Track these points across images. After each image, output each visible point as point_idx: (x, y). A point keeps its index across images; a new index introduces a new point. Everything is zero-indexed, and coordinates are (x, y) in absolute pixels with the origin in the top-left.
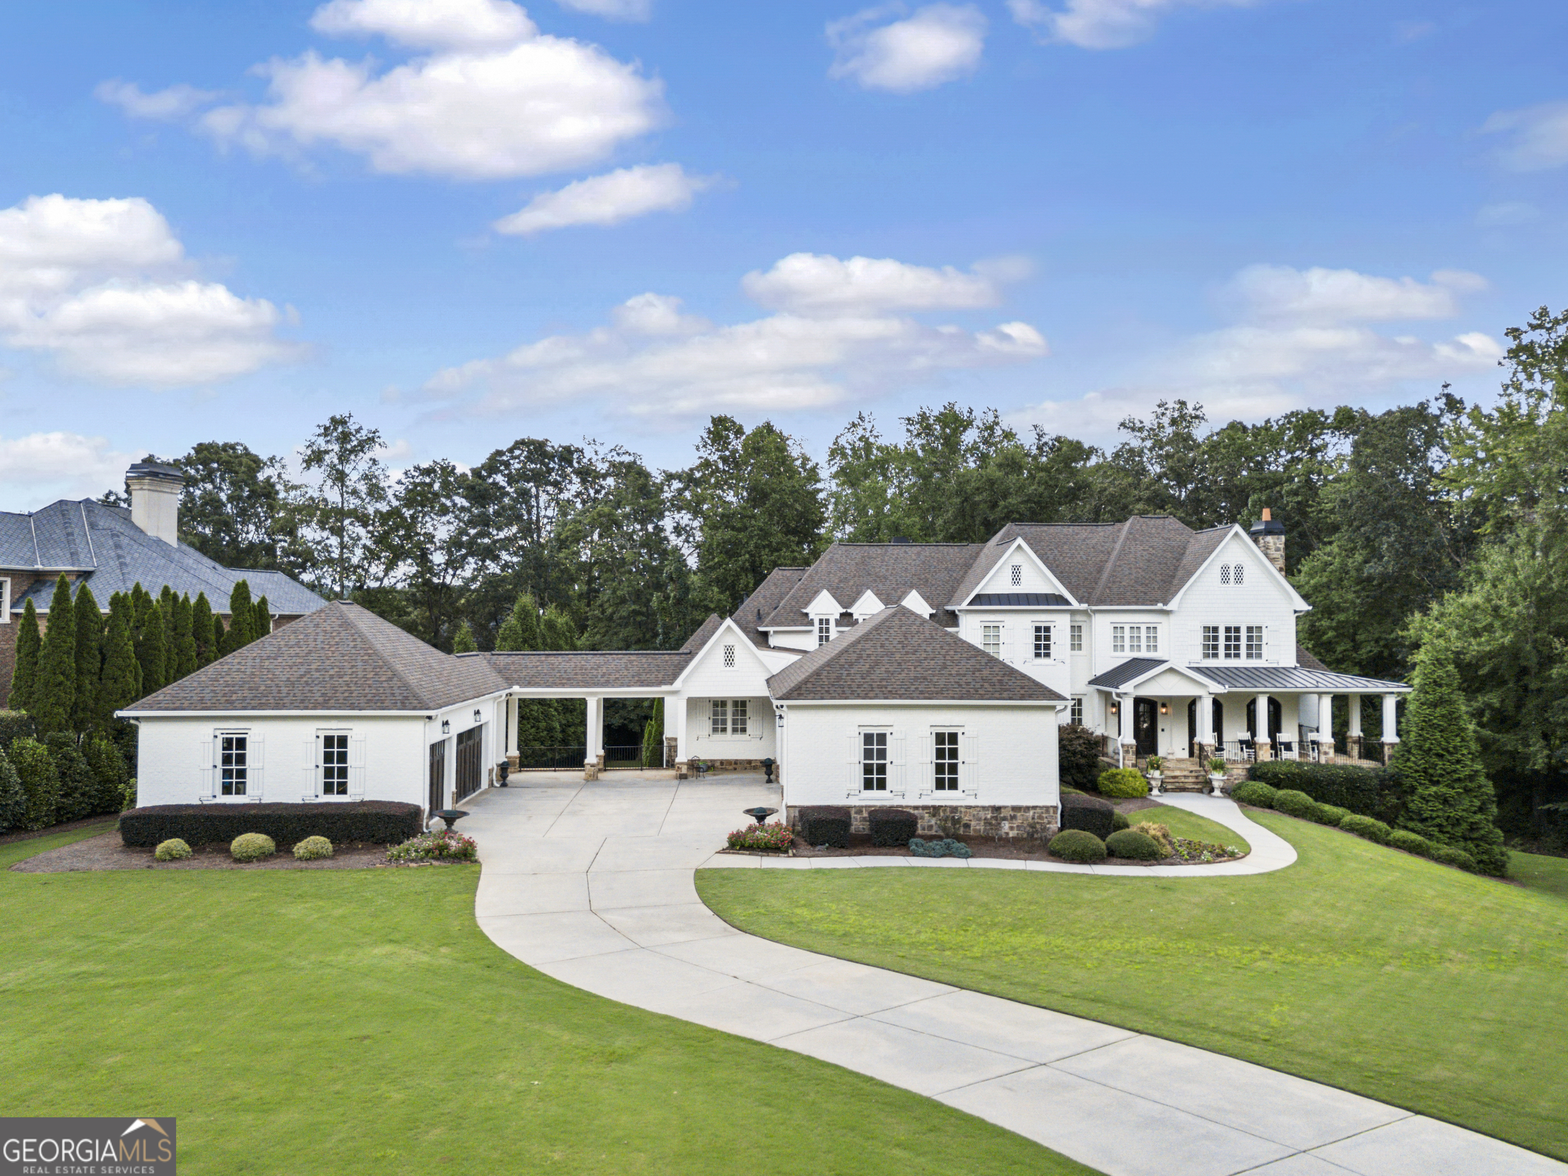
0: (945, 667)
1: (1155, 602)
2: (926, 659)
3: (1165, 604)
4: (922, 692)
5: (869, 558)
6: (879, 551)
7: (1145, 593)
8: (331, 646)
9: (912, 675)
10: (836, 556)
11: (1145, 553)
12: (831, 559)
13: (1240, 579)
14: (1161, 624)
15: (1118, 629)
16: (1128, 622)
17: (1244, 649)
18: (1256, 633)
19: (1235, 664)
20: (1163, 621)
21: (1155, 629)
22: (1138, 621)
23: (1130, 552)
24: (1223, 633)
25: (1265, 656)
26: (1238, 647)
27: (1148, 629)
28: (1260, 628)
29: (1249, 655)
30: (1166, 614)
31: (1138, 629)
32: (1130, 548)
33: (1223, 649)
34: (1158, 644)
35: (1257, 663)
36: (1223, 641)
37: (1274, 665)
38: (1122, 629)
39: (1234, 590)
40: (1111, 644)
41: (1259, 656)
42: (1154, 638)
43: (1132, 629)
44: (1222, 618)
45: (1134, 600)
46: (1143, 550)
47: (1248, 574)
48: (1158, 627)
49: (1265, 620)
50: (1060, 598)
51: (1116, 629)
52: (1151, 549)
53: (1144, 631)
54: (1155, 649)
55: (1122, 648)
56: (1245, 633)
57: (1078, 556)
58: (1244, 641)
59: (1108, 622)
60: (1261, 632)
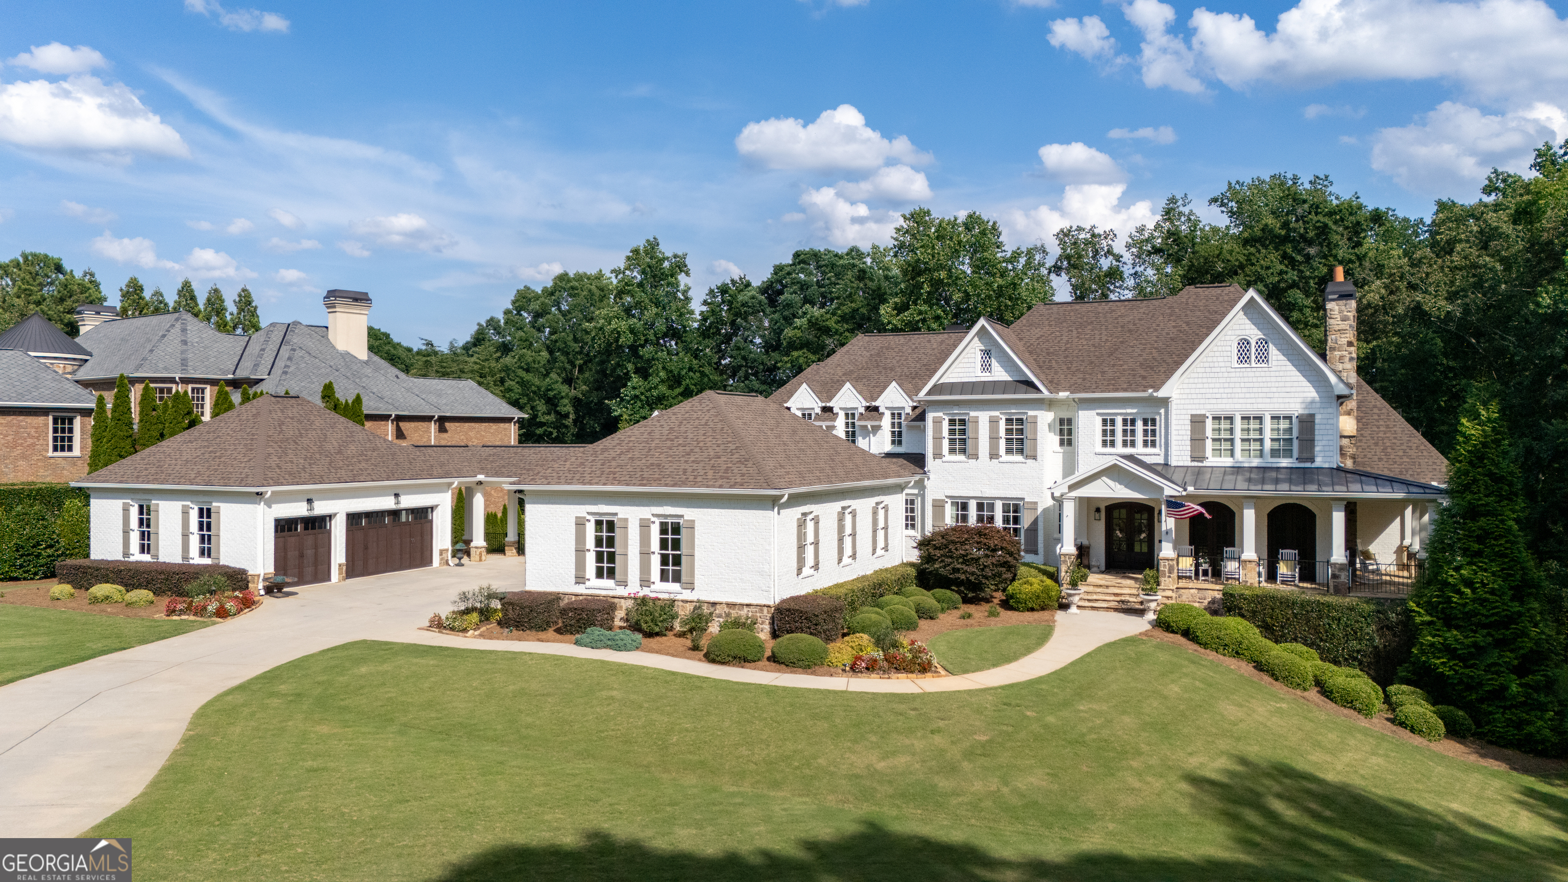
1: (1145, 389)
3: (1155, 390)
10: (855, 348)
13: (1263, 357)
14: (1160, 414)
15: (1108, 422)
16: (1119, 414)
17: (1268, 445)
18: (1284, 425)
19: (1256, 462)
20: (1162, 411)
21: (1154, 421)
22: (1129, 411)
23: (1156, 330)
24: (1238, 425)
25: (1296, 453)
26: (1261, 441)
27: (1145, 422)
28: (1289, 418)
29: (1275, 453)
30: (1165, 402)
31: (1133, 422)
32: (1158, 325)
33: (1238, 445)
34: (1157, 438)
35: (1285, 462)
36: (1238, 435)
37: (1308, 465)
38: (1113, 422)
39: (1255, 372)
40: (1099, 438)
41: (1288, 453)
42: (1154, 431)
43: (1125, 421)
44: (1237, 406)
45: (1125, 386)
46: (1174, 327)
47: (1273, 351)
48: (1158, 418)
49: (1296, 408)
50: (1030, 384)
51: (1105, 422)
52: (1184, 325)
53: (1139, 426)
54: (1153, 444)
55: (1113, 443)
56: (1268, 424)
57: (1097, 337)
58: (1268, 435)
59: (1093, 413)
60: (1291, 423)
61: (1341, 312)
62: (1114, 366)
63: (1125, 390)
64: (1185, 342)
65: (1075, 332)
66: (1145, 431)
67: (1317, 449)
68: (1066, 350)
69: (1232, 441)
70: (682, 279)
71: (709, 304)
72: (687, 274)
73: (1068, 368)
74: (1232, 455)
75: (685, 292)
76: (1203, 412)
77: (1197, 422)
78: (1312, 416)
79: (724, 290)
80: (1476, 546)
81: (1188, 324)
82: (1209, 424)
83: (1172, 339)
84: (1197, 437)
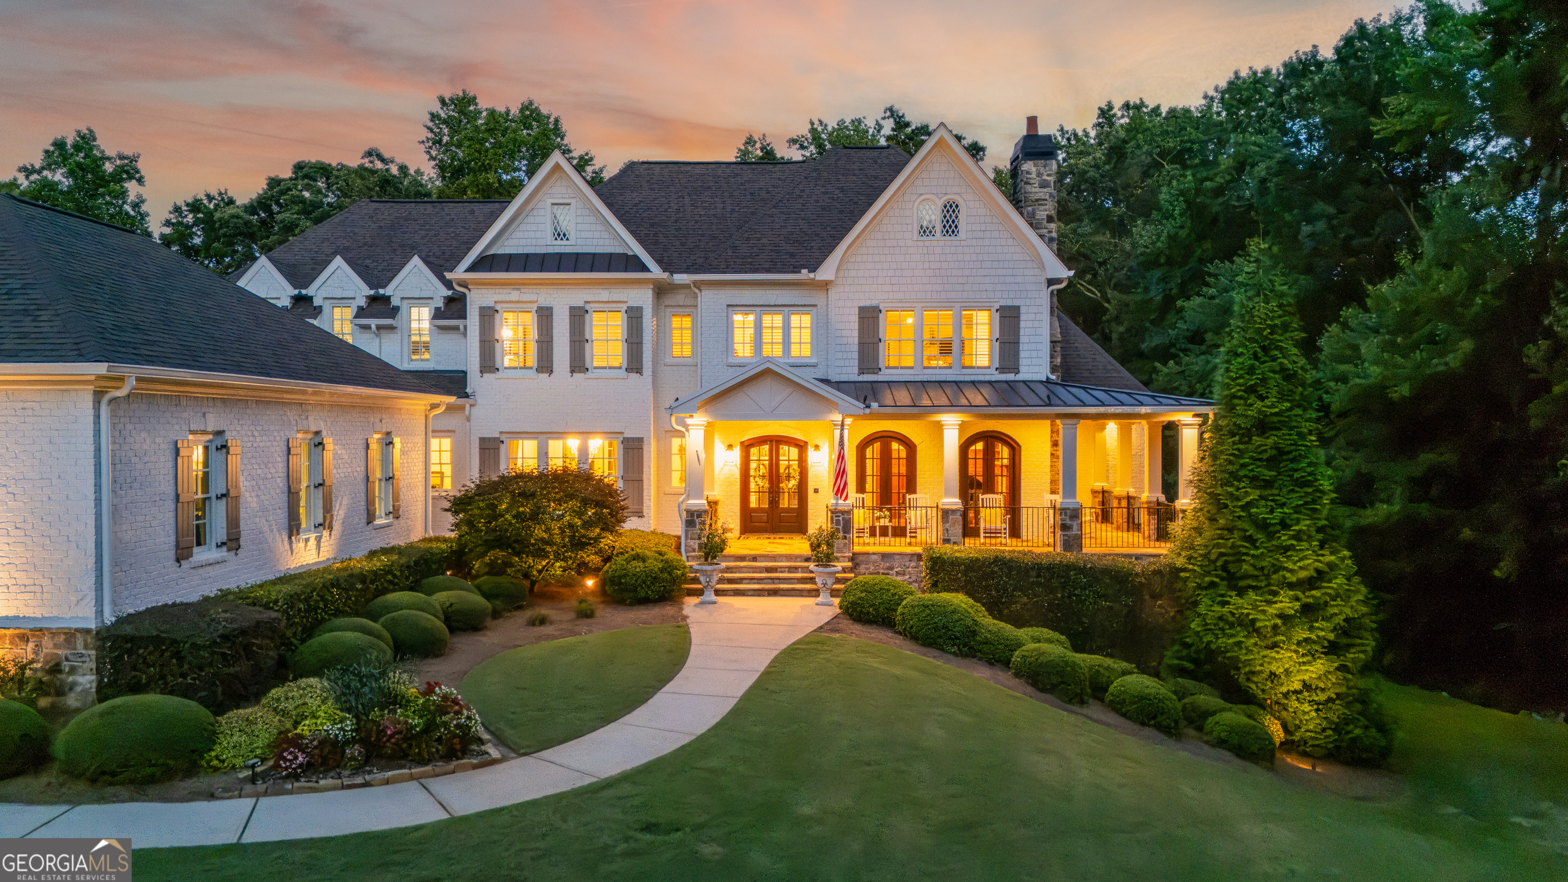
1: (796, 270)
3: (813, 269)
7: (792, 255)
13: (953, 227)
14: (816, 307)
16: (760, 306)
19: (943, 374)
20: (820, 302)
22: (773, 302)
23: (801, 197)
25: (995, 362)
28: (986, 312)
30: (823, 288)
32: (803, 191)
35: (980, 374)
37: (1010, 377)
39: (942, 246)
44: (920, 295)
45: (767, 265)
46: (824, 193)
47: (966, 217)
48: (811, 313)
49: (996, 299)
52: (837, 192)
57: (720, 206)
59: (723, 304)
60: (987, 318)
61: (1039, 174)
62: (748, 239)
63: (768, 271)
64: (841, 212)
65: (687, 200)
67: (1022, 353)
68: (676, 221)
70: (132, 187)
71: (173, 224)
72: (140, 181)
73: (683, 244)
75: (136, 206)
76: (874, 304)
77: (868, 317)
78: (1015, 308)
79: (195, 206)
80: (1269, 474)
81: (842, 190)
82: (885, 321)
83: (823, 208)
84: (867, 339)
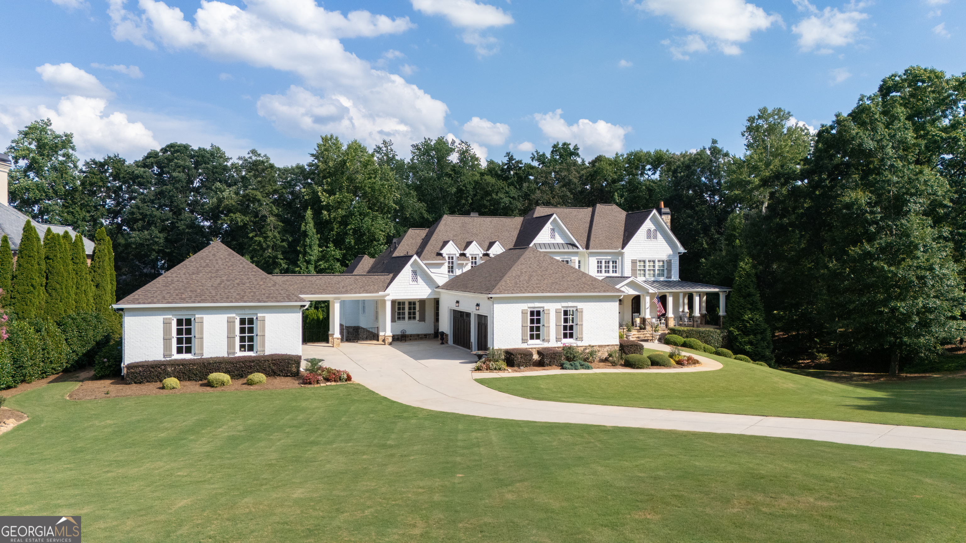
0: (563, 277)
1: (617, 248)
2: (553, 273)
3: (623, 247)
4: (558, 290)
5: (466, 224)
6: (470, 220)
8: (229, 267)
9: (550, 281)
10: (448, 222)
11: (607, 223)
12: (446, 224)
13: (655, 237)
14: (619, 259)
15: (599, 262)
16: (604, 258)
17: (657, 272)
18: (661, 264)
19: (653, 279)
20: (620, 258)
21: (616, 262)
22: (608, 258)
24: (647, 264)
25: (665, 275)
26: (654, 270)
27: (613, 262)
28: (663, 261)
29: (659, 275)
30: (622, 254)
31: (609, 262)
33: (647, 272)
34: (617, 269)
35: (662, 279)
36: (647, 268)
37: (670, 280)
38: (601, 262)
39: (652, 242)
40: (596, 269)
41: (663, 275)
42: (616, 266)
43: (606, 262)
44: (647, 256)
45: (606, 248)
47: (659, 235)
48: (618, 261)
49: (665, 258)
50: (574, 245)
51: (598, 262)
53: (611, 263)
54: (616, 272)
55: (601, 272)
56: (657, 264)
58: (657, 268)
59: (595, 258)
60: (664, 263)
66: (613, 266)
67: (672, 273)
69: (644, 270)
74: (645, 275)
76: (635, 259)
77: (634, 262)
78: (670, 260)
82: (638, 264)
84: (634, 269)
